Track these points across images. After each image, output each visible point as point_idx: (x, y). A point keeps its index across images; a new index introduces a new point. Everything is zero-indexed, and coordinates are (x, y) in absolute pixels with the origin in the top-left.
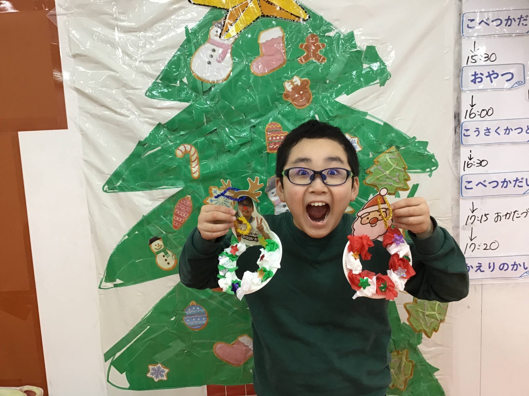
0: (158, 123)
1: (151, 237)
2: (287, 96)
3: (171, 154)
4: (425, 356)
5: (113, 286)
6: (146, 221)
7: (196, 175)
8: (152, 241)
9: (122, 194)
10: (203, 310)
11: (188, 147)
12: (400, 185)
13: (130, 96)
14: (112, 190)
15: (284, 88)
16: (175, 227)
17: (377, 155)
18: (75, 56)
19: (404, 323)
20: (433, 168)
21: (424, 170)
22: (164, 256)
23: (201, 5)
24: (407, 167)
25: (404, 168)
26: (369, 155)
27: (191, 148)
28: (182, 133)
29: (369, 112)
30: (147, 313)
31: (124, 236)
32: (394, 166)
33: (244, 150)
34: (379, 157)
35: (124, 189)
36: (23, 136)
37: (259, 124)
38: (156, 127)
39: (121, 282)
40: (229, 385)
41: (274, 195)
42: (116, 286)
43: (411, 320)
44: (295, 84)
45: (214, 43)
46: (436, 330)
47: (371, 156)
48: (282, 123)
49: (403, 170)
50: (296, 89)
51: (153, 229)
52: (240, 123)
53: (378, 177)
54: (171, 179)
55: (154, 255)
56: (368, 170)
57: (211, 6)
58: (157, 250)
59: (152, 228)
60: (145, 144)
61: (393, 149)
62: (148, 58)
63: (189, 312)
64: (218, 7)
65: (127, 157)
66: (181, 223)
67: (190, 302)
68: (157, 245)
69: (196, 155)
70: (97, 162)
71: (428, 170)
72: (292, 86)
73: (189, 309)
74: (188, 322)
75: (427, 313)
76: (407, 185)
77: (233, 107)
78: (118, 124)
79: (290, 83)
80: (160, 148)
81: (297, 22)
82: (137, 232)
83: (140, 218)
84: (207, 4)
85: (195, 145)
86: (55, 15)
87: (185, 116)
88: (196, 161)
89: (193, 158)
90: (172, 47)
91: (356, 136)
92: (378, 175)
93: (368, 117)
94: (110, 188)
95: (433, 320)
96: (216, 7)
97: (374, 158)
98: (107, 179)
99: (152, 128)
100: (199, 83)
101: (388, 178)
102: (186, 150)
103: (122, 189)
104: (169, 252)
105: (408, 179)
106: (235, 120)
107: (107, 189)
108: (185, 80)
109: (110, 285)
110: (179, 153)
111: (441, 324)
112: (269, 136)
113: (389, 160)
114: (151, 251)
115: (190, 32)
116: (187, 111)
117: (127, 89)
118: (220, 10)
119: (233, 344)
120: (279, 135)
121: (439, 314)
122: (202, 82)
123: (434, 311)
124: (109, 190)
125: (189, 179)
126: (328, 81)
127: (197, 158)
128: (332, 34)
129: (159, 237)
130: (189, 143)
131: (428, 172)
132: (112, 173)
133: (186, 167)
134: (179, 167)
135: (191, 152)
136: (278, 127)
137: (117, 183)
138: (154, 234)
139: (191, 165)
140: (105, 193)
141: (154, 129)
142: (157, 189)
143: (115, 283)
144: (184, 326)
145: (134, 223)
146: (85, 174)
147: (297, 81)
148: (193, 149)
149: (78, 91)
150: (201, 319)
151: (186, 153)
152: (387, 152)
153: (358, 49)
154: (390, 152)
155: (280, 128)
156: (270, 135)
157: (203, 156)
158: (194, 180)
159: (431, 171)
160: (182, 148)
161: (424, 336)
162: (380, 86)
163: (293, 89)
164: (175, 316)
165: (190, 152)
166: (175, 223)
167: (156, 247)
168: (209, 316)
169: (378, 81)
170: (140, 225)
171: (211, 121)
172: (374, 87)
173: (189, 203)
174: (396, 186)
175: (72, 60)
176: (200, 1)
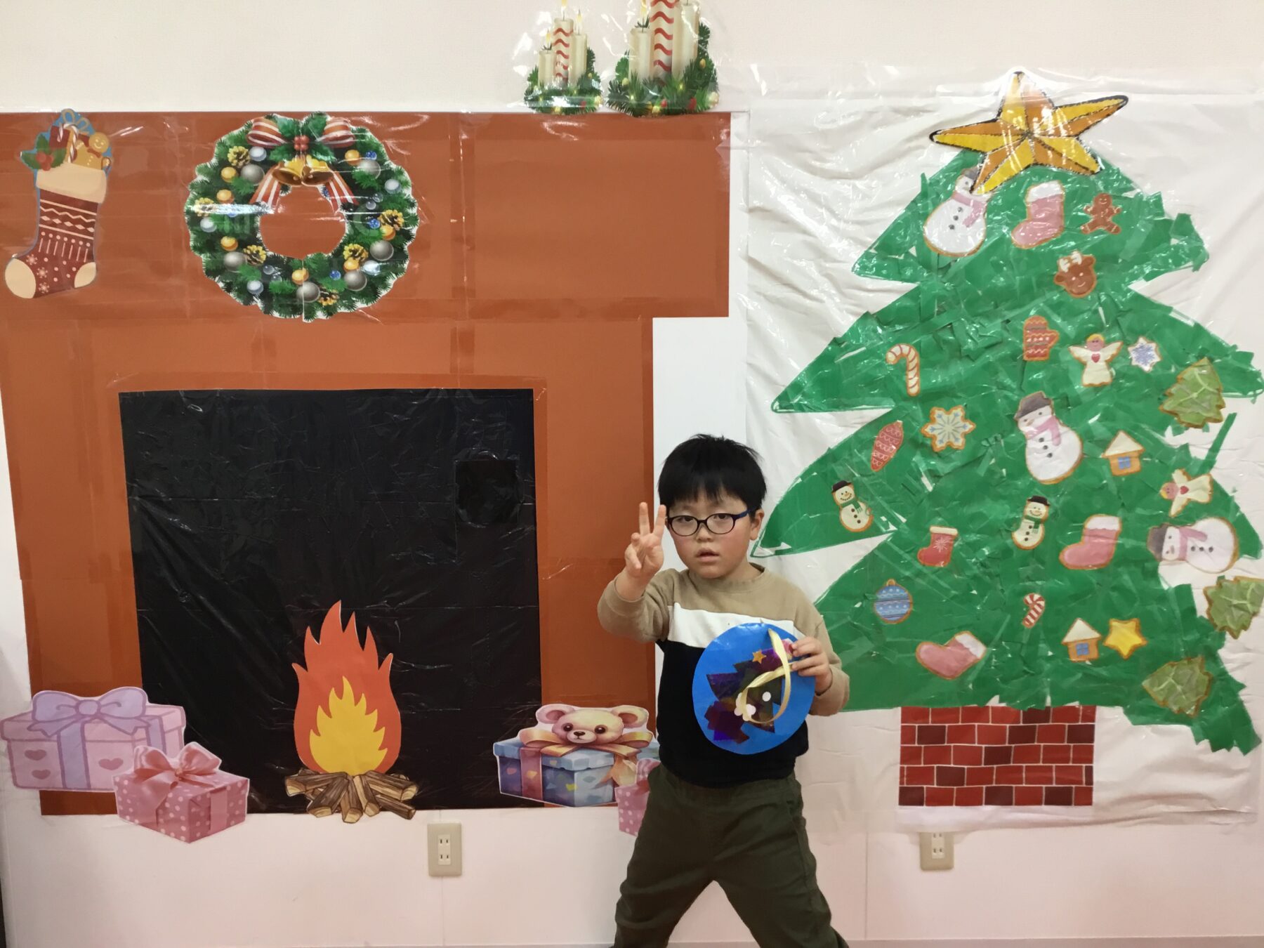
0: (865, 312)
1: (837, 482)
2: (1061, 278)
3: (880, 358)
4: (1228, 667)
5: (772, 553)
6: (830, 457)
7: (914, 391)
8: (837, 487)
9: (799, 415)
10: (905, 593)
11: (906, 349)
12: (1211, 415)
13: (830, 272)
14: (785, 408)
15: (1057, 267)
16: (874, 467)
17: (1182, 368)
18: (752, 210)
19: (1202, 617)
20: (1258, 391)
21: (1245, 394)
22: (853, 510)
23: (949, 145)
24: (1222, 389)
25: (1218, 390)
26: (1170, 368)
27: (910, 351)
28: (898, 327)
29: (1175, 307)
30: (820, 595)
31: (797, 479)
32: (1205, 386)
33: (990, 357)
34: (1185, 373)
35: (805, 408)
36: (659, 325)
37: (1013, 318)
38: (861, 318)
39: (788, 547)
40: (936, 707)
41: (1027, 422)
42: (778, 553)
43: (1211, 611)
44: (1074, 261)
45: (961, 199)
46: (1245, 627)
47: (1173, 370)
48: (1049, 318)
49: (1216, 391)
50: (1074, 269)
51: (841, 472)
52: (988, 316)
53: (1182, 400)
54: (873, 395)
55: (839, 508)
56: (1168, 391)
57: (963, 147)
58: (844, 501)
59: (841, 468)
60: (843, 342)
61: (1205, 361)
62: (861, 218)
63: (884, 595)
64: (974, 148)
65: (812, 360)
66: (884, 462)
67: (887, 580)
68: (845, 493)
69: (916, 361)
70: (766, 366)
71: (1251, 393)
72: (1068, 265)
73: (884, 592)
74: (880, 611)
75: (1235, 602)
76: (1219, 414)
77: (980, 292)
78: (806, 312)
79: (1066, 261)
80: (863, 349)
81: (1084, 174)
82: (815, 474)
83: (823, 452)
84: (958, 144)
85: (917, 347)
86: (728, 148)
87: (908, 303)
88: (915, 370)
89: (911, 365)
90: (898, 204)
91: (1152, 340)
92: (1182, 398)
93: (1172, 315)
94: (783, 405)
95: (1242, 612)
96: (970, 149)
97: (1177, 373)
98: (779, 393)
99: (853, 320)
100: (934, 254)
101: (1197, 403)
102: (902, 353)
103: (801, 408)
104: (861, 504)
105: (1221, 406)
106: (980, 311)
107: (778, 408)
108: (913, 251)
109: (768, 551)
110: (891, 357)
111: (1255, 620)
112: (1027, 336)
113: (1198, 377)
114: (834, 501)
115: (928, 181)
116: (911, 295)
117: (826, 261)
118: (975, 153)
119: (947, 646)
120: (1043, 335)
121: (1252, 603)
122: (939, 255)
123: (1245, 599)
124: (781, 408)
125: (902, 396)
126: (1120, 261)
127: (917, 365)
128: (1130, 195)
129: (848, 482)
130: (907, 343)
131: (1250, 396)
132: (788, 383)
133: (899, 377)
134: (888, 378)
135: (909, 356)
136: (1043, 322)
137: (794, 398)
138: (842, 477)
139: (907, 375)
140: (774, 413)
141: (858, 321)
142: (852, 410)
143: (778, 548)
144: (874, 617)
145: (812, 460)
146: (748, 384)
147: (1077, 257)
148: (913, 353)
149: (753, 262)
150: (901, 606)
151: (902, 357)
152: (1197, 365)
153: (1166, 217)
154: (1201, 366)
155: (1045, 324)
156: (1029, 334)
157: (927, 362)
158: (909, 398)
159: (1255, 395)
160: (896, 349)
161: (1228, 636)
162: (1194, 270)
163: (1070, 269)
164: (862, 601)
165: (907, 355)
166: (875, 462)
167: (843, 497)
168: (914, 604)
169: (1190, 263)
170: (822, 461)
171: (945, 311)
172: (1185, 272)
173: (899, 432)
174: (1205, 415)
175: (746, 216)
176: (948, 139)
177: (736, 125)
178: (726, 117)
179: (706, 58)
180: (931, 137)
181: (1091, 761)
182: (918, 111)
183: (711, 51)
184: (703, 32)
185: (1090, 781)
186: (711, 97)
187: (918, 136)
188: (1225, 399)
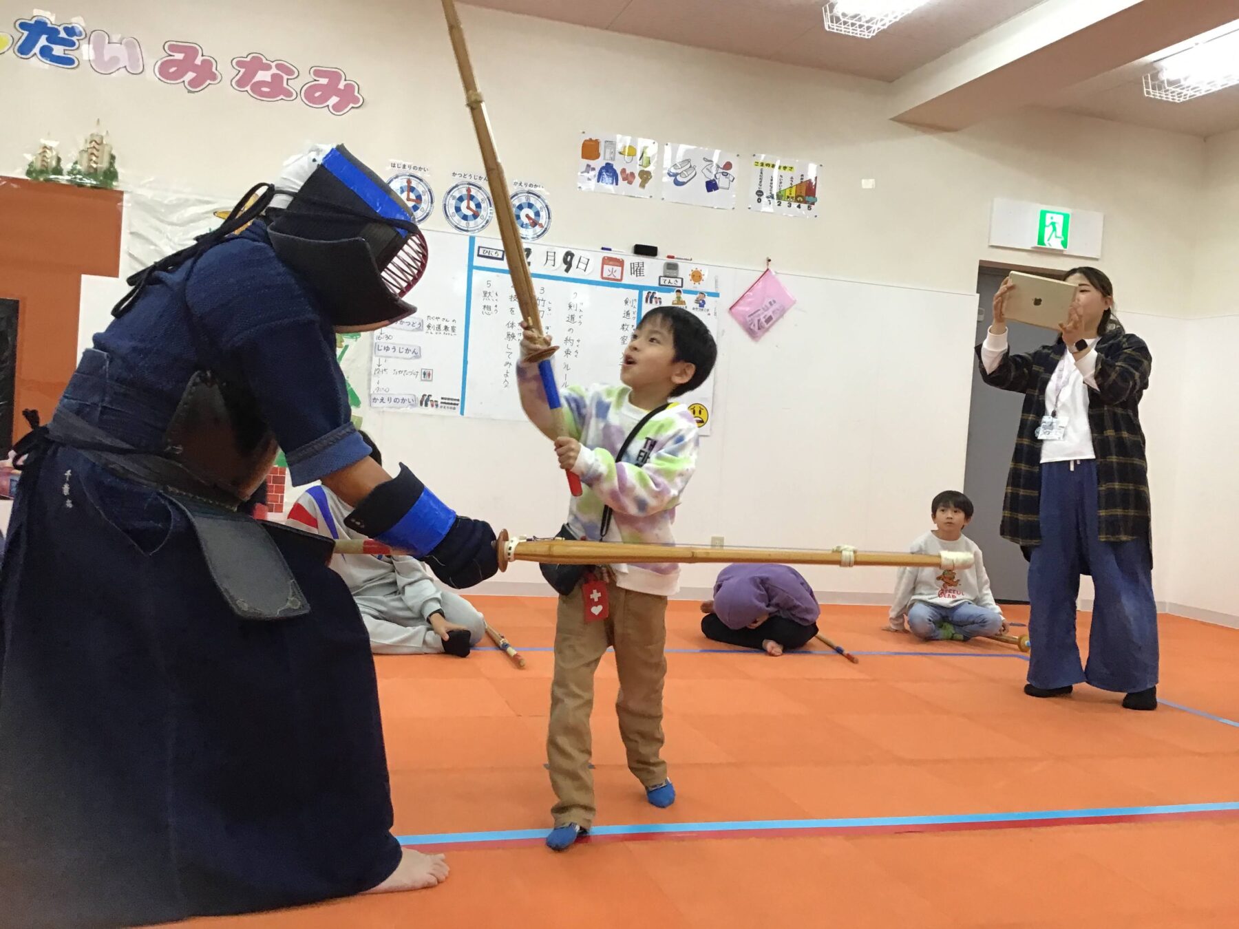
18: (131, 233)
36: (84, 278)
86: (122, 206)
105: (342, 341)
149: (131, 255)
159: (357, 338)
175: (130, 236)
176: (221, 216)
177: (126, 197)
178: (122, 193)
179: (114, 167)
180: (214, 214)
181: (283, 493)
182: (208, 202)
183: (117, 166)
184: (113, 158)
185: (282, 501)
186: (114, 183)
187: (207, 213)
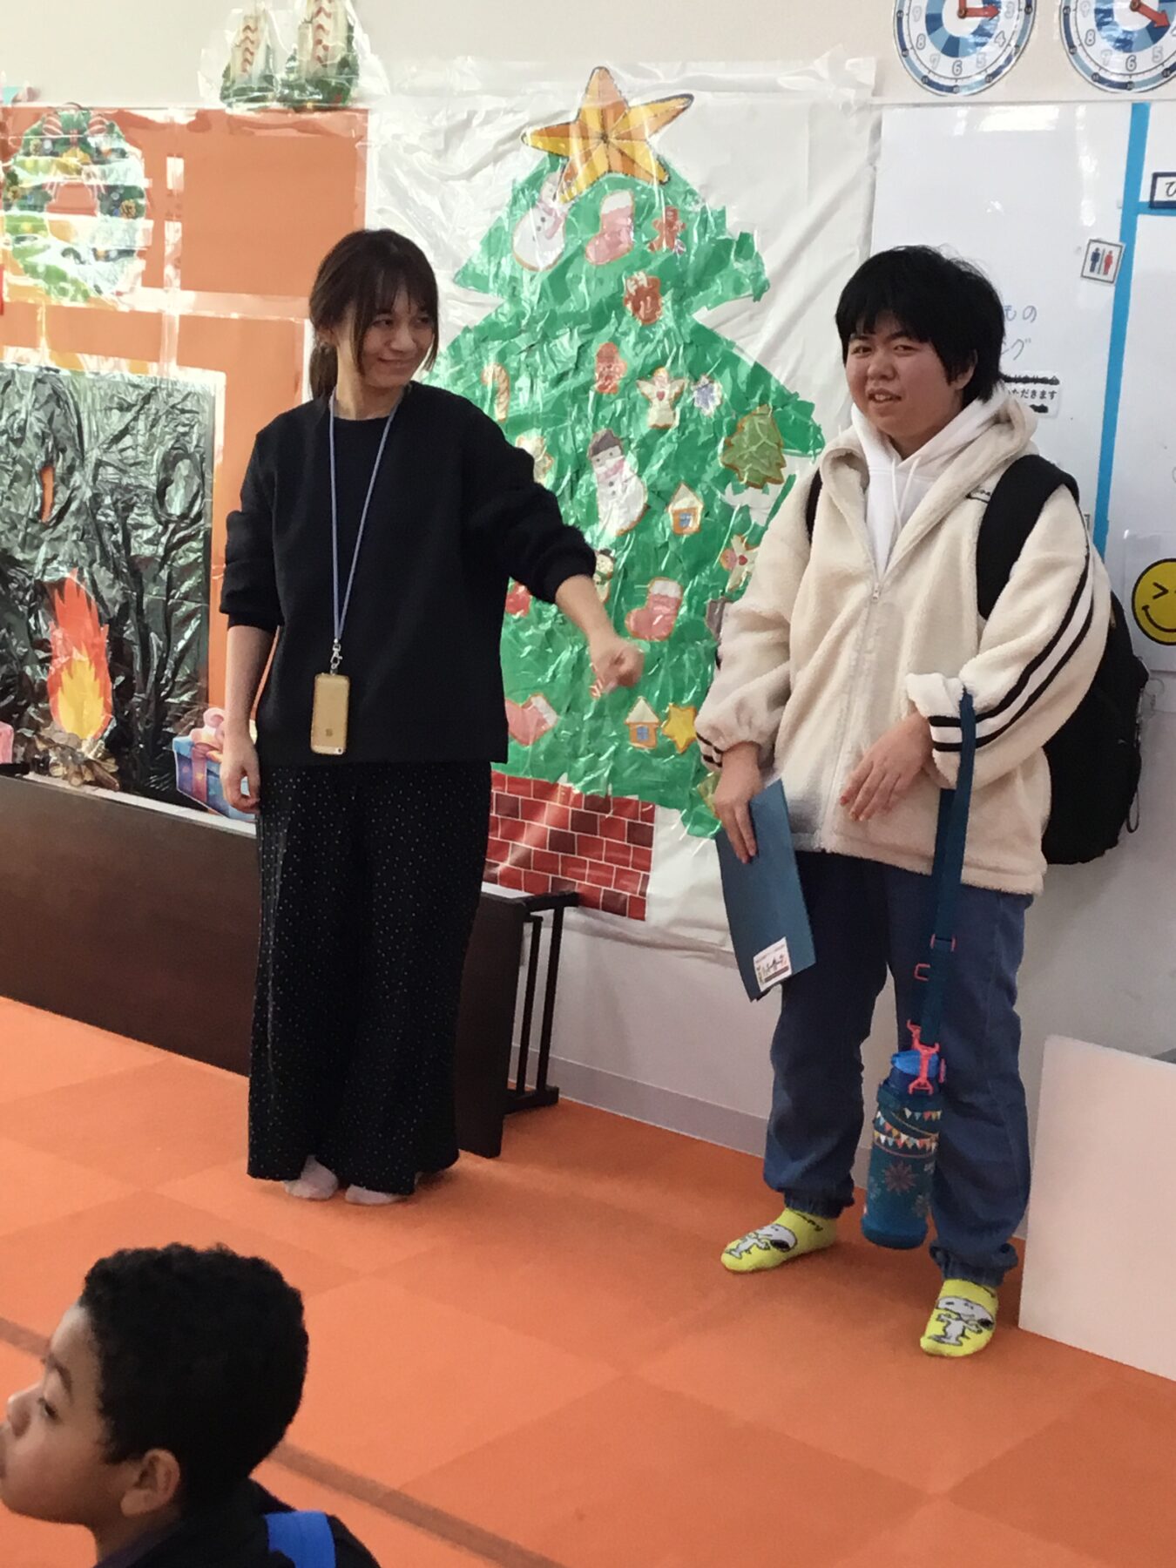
0: (465, 325)
2: (629, 301)
7: (503, 416)
11: (497, 369)
12: (769, 474)
15: (624, 288)
17: (742, 416)
21: (804, 451)
23: (536, 147)
24: (782, 443)
25: (778, 444)
26: (731, 415)
27: (501, 371)
28: (491, 345)
32: (764, 439)
33: (566, 385)
34: (745, 421)
37: (589, 343)
38: (462, 331)
40: (512, 775)
41: (598, 463)
44: (640, 283)
45: (545, 208)
47: (734, 417)
48: (619, 346)
49: (776, 447)
50: (641, 291)
56: (729, 440)
57: (546, 151)
61: (765, 409)
64: (555, 152)
69: (505, 384)
71: (811, 452)
72: (635, 287)
76: (781, 476)
79: (631, 282)
80: (463, 365)
84: (544, 147)
85: (506, 368)
86: (366, 147)
89: (502, 388)
90: (493, 210)
91: (716, 380)
92: (741, 451)
93: (734, 351)
97: (737, 421)
101: (755, 458)
102: (494, 374)
105: (782, 464)
110: (486, 377)
112: (599, 364)
113: (757, 427)
115: (518, 186)
118: (556, 159)
119: (523, 707)
120: (614, 366)
126: (685, 285)
127: (506, 388)
128: (692, 208)
130: (499, 363)
131: (810, 456)
135: (501, 378)
136: (613, 350)
139: (498, 398)
141: (460, 334)
147: (641, 279)
148: (503, 374)
151: (494, 378)
152: (756, 412)
153: (728, 236)
154: (760, 415)
155: (615, 352)
156: (601, 362)
160: (490, 369)
162: (754, 300)
163: (637, 291)
165: (499, 376)
169: (751, 292)
172: (745, 301)
174: (764, 473)
177: (371, 122)
178: (365, 113)
179: (353, 53)
180: (522, 139)
181: (648, 869)
183: (355, 46)
185: (644, 892)
186: (355, 91)
187: (511, 138)
188: (787, 458)
